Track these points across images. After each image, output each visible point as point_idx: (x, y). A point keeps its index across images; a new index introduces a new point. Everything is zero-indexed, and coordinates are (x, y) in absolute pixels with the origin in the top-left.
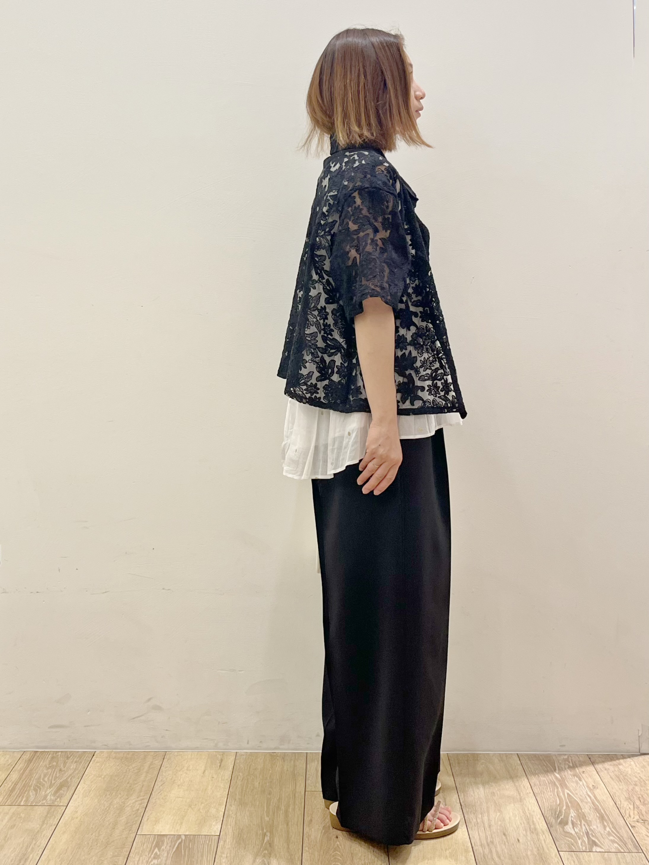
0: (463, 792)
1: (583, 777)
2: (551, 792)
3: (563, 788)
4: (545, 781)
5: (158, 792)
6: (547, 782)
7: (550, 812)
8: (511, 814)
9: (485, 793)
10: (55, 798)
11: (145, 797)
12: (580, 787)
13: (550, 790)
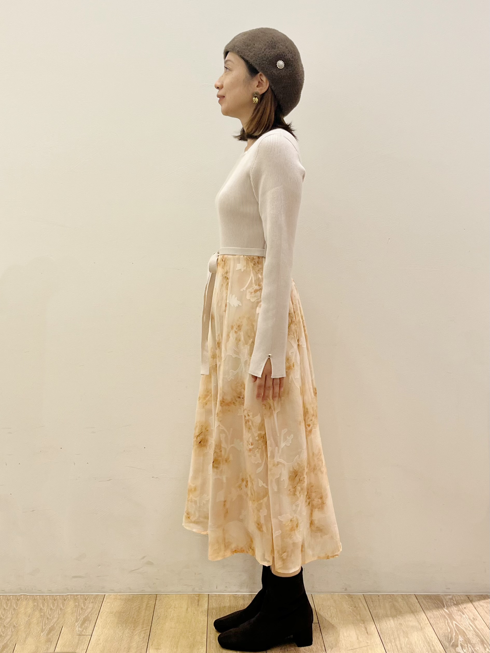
0: (379, 623)
1: (464, 611)
2: (443, 623)
3: (451, 619)
4: (438, 615)
5: (156, 625)
6: (439, 615)
7: (444, 638)
8: (416, 639)
9: (395, 624)
10: (82, 629)
11: (147, 628)
12: (464, 619)
13: (442, 622)
